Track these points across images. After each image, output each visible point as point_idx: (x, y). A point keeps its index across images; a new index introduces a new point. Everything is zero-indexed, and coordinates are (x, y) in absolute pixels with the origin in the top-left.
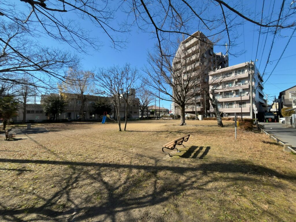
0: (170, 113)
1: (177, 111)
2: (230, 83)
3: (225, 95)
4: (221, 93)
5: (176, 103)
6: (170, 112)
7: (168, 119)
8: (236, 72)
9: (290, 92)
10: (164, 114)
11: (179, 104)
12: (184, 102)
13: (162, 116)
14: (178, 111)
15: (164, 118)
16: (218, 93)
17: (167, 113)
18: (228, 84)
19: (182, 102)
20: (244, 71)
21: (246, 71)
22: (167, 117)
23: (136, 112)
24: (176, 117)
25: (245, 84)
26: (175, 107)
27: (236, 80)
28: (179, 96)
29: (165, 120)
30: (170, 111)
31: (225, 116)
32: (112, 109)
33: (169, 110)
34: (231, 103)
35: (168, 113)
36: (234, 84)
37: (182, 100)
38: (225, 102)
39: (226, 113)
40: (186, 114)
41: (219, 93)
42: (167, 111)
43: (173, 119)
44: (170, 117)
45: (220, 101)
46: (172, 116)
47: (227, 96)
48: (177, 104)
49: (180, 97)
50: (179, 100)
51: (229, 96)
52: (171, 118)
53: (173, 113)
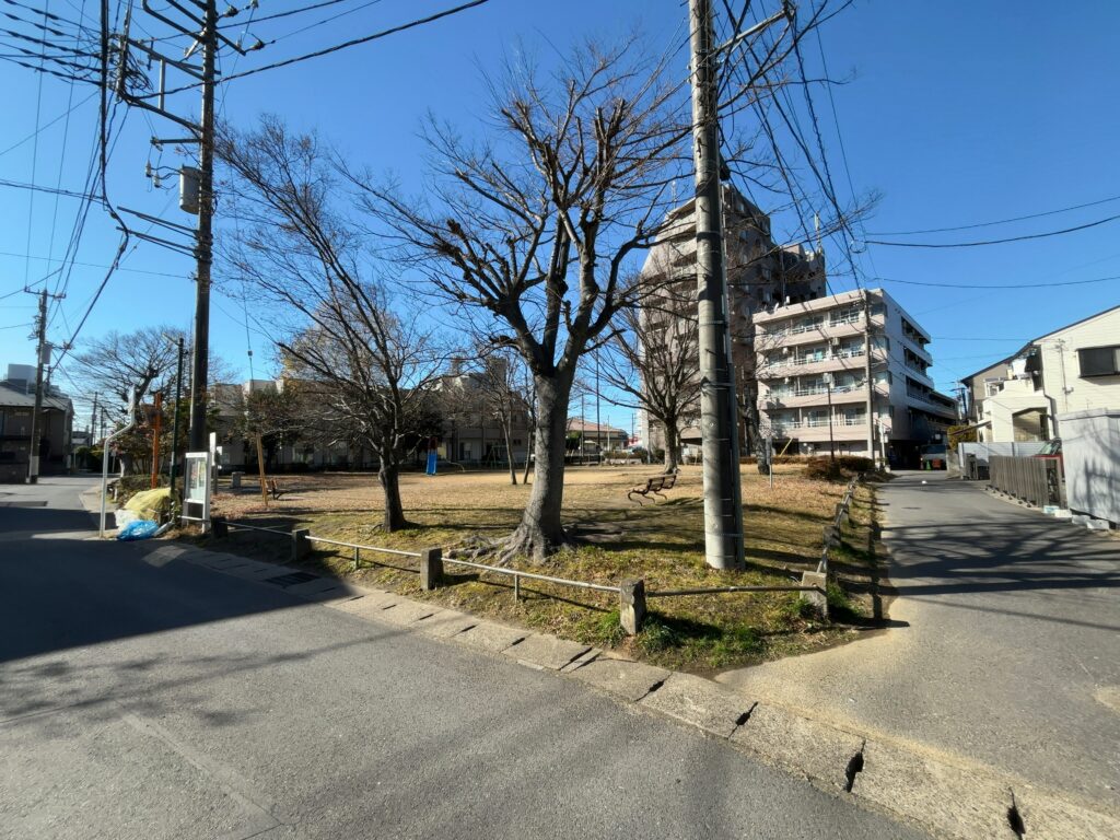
0: (630, 444)
1: (654, 436)
2: (818, 351)
3: (804, 388)
4: (793, 379)
5: (652, 412)
6: (633, 441)
7: (626, 463)
8: (834, 318)
9: (987, 380)
10: (614, 448)
11: (660, 415)
12: (674, 411)
13: (608, 455)
14: (657, 437)
15: (612, 461)
16: (783, 379)
17: (622, 445)
18: (811, 352)
19: (666, 409)
20: (857, 315)
21: (862, 314)
22: (623, 456)
23: (520, 442)
24: (651, 456)
25: (860, 354)
26: (651, 423)
27: (836, 342)
28: (659, 393)
29: (617, 465)
30: (630, 438)
31: (806, 452)
32: (444, 429)
33: (629, 433)
34: (820, 412)
35: (626, 445)
36: (829, 353)
37: (668, 405)
38: (803, 408)
39: (809, 443)
40: (686, 447)
41: (787, 380)
42: (622, 438)
43: (643, 462)
44: (631, 457)
45: (788, 406)
46: (641, 455)
47: (810, 391)
48: (653, 417)
49: (663, 398)
50: (660, 405)
51: (817, 390)
52: (638, 461)
53: (643, 442)
